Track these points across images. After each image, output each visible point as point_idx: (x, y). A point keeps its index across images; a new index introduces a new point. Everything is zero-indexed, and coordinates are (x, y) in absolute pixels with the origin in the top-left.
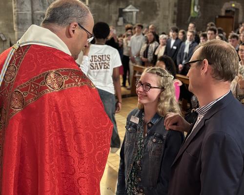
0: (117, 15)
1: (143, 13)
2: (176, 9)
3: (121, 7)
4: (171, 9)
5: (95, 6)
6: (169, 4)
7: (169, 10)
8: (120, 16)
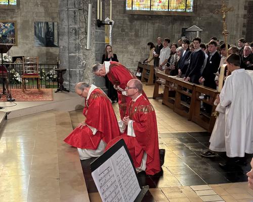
0: (180, 34)
1: (207, 32)
2: (245, 29)
3: (184, 27)
4: (239, 29)
5: (159, 26)
6: (238, 24)
7: (237, 30)
8: (183, 35)
